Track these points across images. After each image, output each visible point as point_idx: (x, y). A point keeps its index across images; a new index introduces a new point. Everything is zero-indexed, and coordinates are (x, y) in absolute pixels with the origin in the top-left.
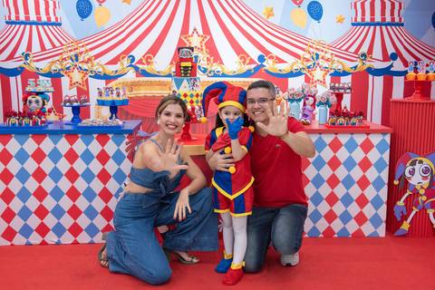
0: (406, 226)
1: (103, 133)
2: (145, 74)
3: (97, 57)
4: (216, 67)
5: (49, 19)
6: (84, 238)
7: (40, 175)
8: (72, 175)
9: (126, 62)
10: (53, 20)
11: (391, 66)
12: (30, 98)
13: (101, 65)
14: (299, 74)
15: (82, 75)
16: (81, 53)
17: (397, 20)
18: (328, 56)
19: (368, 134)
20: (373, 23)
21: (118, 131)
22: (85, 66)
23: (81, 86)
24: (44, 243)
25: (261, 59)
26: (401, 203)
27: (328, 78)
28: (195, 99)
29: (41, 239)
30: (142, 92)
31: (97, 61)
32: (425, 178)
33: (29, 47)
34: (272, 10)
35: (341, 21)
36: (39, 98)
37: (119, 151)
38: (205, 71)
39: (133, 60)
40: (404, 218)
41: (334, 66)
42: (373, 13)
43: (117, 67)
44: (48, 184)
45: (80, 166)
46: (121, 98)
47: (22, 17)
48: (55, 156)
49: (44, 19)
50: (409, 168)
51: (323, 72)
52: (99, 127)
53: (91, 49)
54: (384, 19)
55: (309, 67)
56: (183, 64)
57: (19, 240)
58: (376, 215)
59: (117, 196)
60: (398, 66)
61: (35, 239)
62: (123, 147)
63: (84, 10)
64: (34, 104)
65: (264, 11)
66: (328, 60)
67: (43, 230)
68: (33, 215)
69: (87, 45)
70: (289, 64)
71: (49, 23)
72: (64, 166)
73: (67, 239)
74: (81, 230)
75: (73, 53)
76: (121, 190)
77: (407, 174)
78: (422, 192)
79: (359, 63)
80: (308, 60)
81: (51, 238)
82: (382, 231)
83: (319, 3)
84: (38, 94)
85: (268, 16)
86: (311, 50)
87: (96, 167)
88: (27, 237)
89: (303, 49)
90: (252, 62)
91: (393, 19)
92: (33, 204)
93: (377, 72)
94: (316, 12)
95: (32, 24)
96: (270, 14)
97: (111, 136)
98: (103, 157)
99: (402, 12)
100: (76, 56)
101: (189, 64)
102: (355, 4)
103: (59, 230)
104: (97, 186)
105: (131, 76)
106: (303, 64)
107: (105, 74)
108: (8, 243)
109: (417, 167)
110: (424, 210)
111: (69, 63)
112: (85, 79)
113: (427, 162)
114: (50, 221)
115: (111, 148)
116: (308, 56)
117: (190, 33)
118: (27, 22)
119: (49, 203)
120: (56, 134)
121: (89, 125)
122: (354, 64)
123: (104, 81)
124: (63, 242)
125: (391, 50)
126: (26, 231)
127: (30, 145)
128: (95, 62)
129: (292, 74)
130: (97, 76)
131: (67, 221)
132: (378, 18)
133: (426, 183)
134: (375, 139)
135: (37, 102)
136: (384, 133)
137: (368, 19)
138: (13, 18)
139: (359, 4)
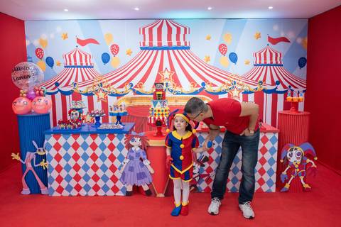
0: (287, 186)
1: (111, 133)
2: (138, 93)
3: (113, 84)
4: (178, 89)
5: (87, 64)
6: (101, 193)
7: (76, 157)
8: (94, 157)
9: (128, 87)
10: (89, 65)
11: (277, 88)
12: (72, 112)
13: (115, 88)
14: (224, 92)
15: (104, 94)
16: (104, 82)
17: (279, 63)
18: (241, 83)
19: (265, 133)
20: (265, 64)
21: (120, 132)
22: (106, 89)
23: (104, 100)
24: (79, 195)
25: (203, 84)
26: (284, 173)
27: (241, 95)
28: (164, 113)
29: (77, 193)
30: (137, 103)
31: (113, 86)
32: (298, 158)
33: (76, 80)
35: (248, 63)
36: (77, 112)
37: (120, 143)
38: (172, 91)
39: (132, 86)
40: (287, 181)
41: (244, 88)
42: (265, 59)
43: (123, 89)
44: (81, 162)
45: (98, 152)
46: (123, 112)
47: (73, 64)
48: (85, 146)
49: (84, 64)
50: (290, 153)
51: (238, 92)
52: (109, 130)
53: (109, 80)
54: (272, 62)
55: (230, 89)
56: (158, 93)
57: (65, 193)
58: (270, 180)
59: (119, 169)
60: (280, 88)
61: (74, 193)
62: (123, 141)
63: (106, 58)
64: (74, 116)
65: (205, 58)
66: (241, 85)
67: (78, 188)
68: (73, 179)
69: (107, 78)
70: (219, 87)
71: (87, 67)
72: (90, 152)
73: (92, 193)
74: (99, 188)
75: (100, 82)
76: (122, 166)
77: (288, 156)
78: (297, 166)
79: (258, 87)
80: (229, 85)
81: (83, 192)
82: (273, 189)
83: (235, 54)
84: (77, 109)
85: (207, 61)
86: (232, 79)
87: (107, 152)
88: (69, 191)
89: (226, 79)
90: (198, 86)
91: (277, 62)
92: (73, 173)
93: (269, 92)
94: (233, 58)
95: (78, 67)
96: (208, 59)
97: (116, 135)
98: (112, 147)
99: (282, 58)
100: (101, 84)
101: (161, 93)
103: (87, 188)
104: (108, 163)
105: (131, 94)
106: (227, 87)
107: (116, 94)
108: (60, 195)
109: (294, 152)
110: (297, 177)
111: (97, 88)
112: (106, 96)
113: (300, 149)
114: (82, 183)
115: (116, 141)
116: (229, 83)
117: (164, 70)
118: (76, 66)
119: (82, 173)
120: (85, 134)
121: (104, 128)
122: (255, 87)
123: (116, 97)
124: (89, 195)
125: (276, 79)
126: (69, 188)
127: (71, 140)
129: (220, 93)
130: (112, 95)
131: (91, 183)
132: (268, 62)
133: (299, 161)
134: (269, 136)
135: (76, 114)
136: (274, 132)
137: (263, 62)
138: (68, 64)
139: (257, 54)
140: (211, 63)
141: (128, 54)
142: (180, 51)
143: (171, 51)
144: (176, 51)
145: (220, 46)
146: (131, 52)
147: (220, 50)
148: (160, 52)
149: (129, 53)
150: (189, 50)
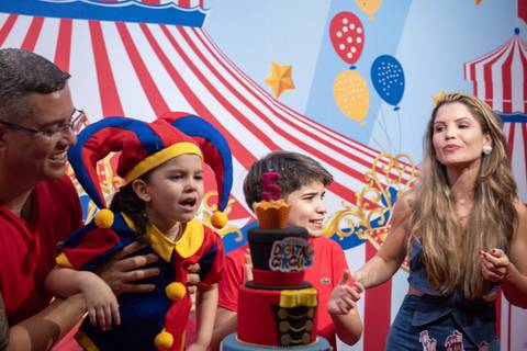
14: (352, 241)
34: (288, 73)
42: (507, 93)
55: (374, 224)
65: (270, 75)
80: (373, 206)
83: (394, 61)
85: (279, 92)
86: (381, 179)
89: (361, 177)
94: (389, 81)
96: (285, 81)
102: (473, 67)
106: (361, 215)
116: (372, 195)
132: (518, 105)
137: (498, 106)
139: (480, 69)
140: (296, 99)
142: (154, 28)
143: (109, 29)
144: (134, 28)
145: (336, 24)
147: (336, 42)
148: (51, 26)
150: (197, 29)
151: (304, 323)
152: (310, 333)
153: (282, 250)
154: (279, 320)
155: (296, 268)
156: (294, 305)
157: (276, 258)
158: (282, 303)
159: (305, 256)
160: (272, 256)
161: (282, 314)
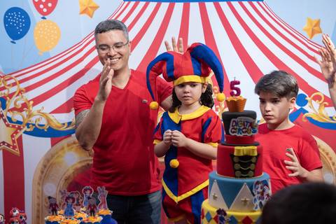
3: (37, 101)
15: (11, 130)
16: (11, 96)
22: (17, 117)
23: (10, 149)
25: (301, 100)
31: (38, 107)
34: (318, 24)
43: (70, 117)
53: (28, 89)
56: (240, 150)
63: (17, 25)
69: (21, 82)
100: (3, 100)
107: (50, 129)
112: (17, 136)
123: (48, 140)
128: (35, 109)
130: (38, 132)
141: (82, 13)
142: (235, 4)
143: (210, 6)
146: (95, 8)
148: (179, 7)
149: (88, 10)
150: (261, 2)
151: (249, 166)
152: (254, 171)
153: (237, 124)
154: (234, 163)
155: (246, 134)
156: (242, 155)
157: (234, 128)
158: (235, 154)
159: (252, 127)
160: (231, 128)
161: (236, 160)
